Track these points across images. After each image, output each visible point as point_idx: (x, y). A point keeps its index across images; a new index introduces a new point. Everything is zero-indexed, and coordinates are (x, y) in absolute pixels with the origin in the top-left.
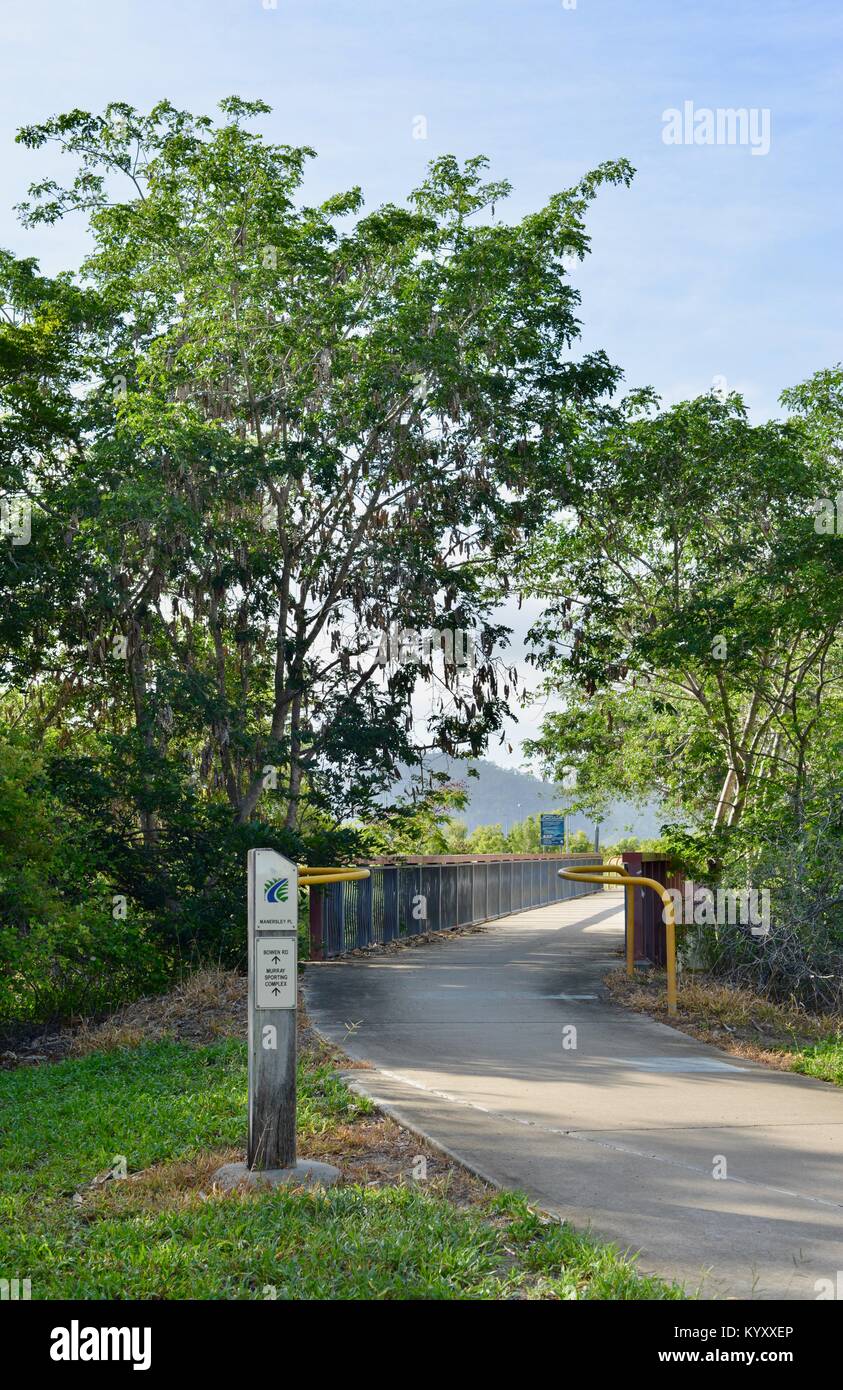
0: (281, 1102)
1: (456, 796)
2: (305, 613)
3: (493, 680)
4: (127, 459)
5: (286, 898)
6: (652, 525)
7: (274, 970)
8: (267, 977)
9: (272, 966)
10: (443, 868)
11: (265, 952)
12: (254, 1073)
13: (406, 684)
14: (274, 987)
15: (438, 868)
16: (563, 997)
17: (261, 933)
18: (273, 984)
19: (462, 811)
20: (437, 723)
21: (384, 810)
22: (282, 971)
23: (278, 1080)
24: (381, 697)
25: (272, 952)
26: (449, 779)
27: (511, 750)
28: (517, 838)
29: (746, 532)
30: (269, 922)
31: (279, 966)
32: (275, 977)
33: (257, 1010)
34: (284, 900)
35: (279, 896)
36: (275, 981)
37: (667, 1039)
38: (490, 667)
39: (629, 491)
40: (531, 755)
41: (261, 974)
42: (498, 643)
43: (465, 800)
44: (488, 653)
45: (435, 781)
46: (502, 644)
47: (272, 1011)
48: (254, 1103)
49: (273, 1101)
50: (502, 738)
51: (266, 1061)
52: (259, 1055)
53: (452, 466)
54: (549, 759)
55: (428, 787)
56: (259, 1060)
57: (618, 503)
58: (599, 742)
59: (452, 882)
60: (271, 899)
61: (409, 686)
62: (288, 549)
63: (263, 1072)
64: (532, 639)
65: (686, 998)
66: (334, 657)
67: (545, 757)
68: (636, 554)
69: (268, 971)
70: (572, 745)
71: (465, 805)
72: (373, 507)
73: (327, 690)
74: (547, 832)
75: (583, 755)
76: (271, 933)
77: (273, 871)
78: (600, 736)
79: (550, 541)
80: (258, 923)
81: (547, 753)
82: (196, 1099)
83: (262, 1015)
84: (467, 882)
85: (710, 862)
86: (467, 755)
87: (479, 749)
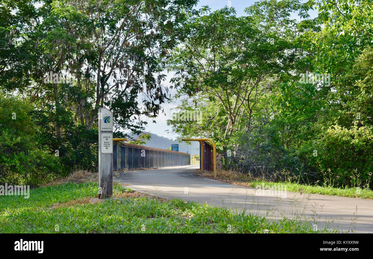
0: (108, 180)
1: (148, 136)
2: (105, 73)
3: (161, 91)
4: (53, 23)
5: (110, 122)
6: (207, 48)
7: (106, 142)
8: (104, 144)
9: (106, 141)
11: (104, 137)
12: (101, 171)
13: (135, 91)
14: (106, 147)
16: (183, 175)
17: (102, 132)
18: (106, 146)
19: (149, 141)
22: (109, 142)
23: (108, 173)
24: (129, 94)
25: (106, 137)
27: (165, 115)
29: (235, 49)
30: (105, 128)
31: (108, 141)
32: (107, 144)
33: (101, 154)
34: (109, 122)
35: (108, 121)
36: (107, 146)
37: (214, 182)
38: (160, 87)
39: (201, 38)
41: (103, 143)
42: (162, 79)
43: (150, 137)
44: (160, 83)
45: (143, 124)
46: (163, 80)
47: (106, 154)
48: (101, 180)
49: (106, 179)
50: (163, 111)
51: (104, 168)
52: (102, 166)
53: (149, 28)
56: (102, 168)
57: (197, 41)
59: (148, 155)
60: (105, 122)
61: (136, 91)
62: (100, 52)
63: (103, 171)
64: (172, 82)
65: (219, 174)
66: (114, 84)
67: (173, 125)
68: (202, 57)
69: (105, 142)
71: (150, 139)
72: (125, 40)
73: (111, 97)
74: (173, 149)
75: (184, 125)
76: (105, 132)
77: (106, 114)
79: (177, 53)
80: (102, 129)
81: (174, 124)
82: (81, 190)
83: (103, 155)
84: (152, 155)
85: (223, 147)
86: (152, 116)
87: (156, 115)
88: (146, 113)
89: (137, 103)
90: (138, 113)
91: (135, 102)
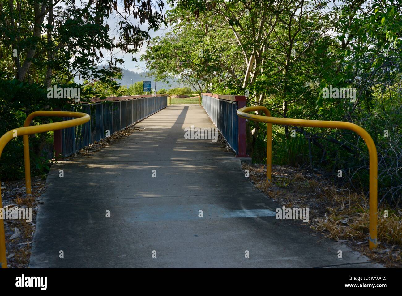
10: (122, 102)
15: (119, 102)
20: (123, 25)
21: (97, 72)
26: (123, 62)
28: (132, 89)
40: (143, 60)
43: (122, 76)
45: (118, 63)
54: (149, 62)
55: (115, 66)
58: (168, 55)
67: (147, 61)
70: (159, 56)
71: (122, 77)
74: (145, 87)
78: (168, 53)
81: (148, 60)
86: (131, 51)
87: (138, 48)
88: (122, 47)
89: (107, 28)
90: (108, 46)
91: (104, 25)
